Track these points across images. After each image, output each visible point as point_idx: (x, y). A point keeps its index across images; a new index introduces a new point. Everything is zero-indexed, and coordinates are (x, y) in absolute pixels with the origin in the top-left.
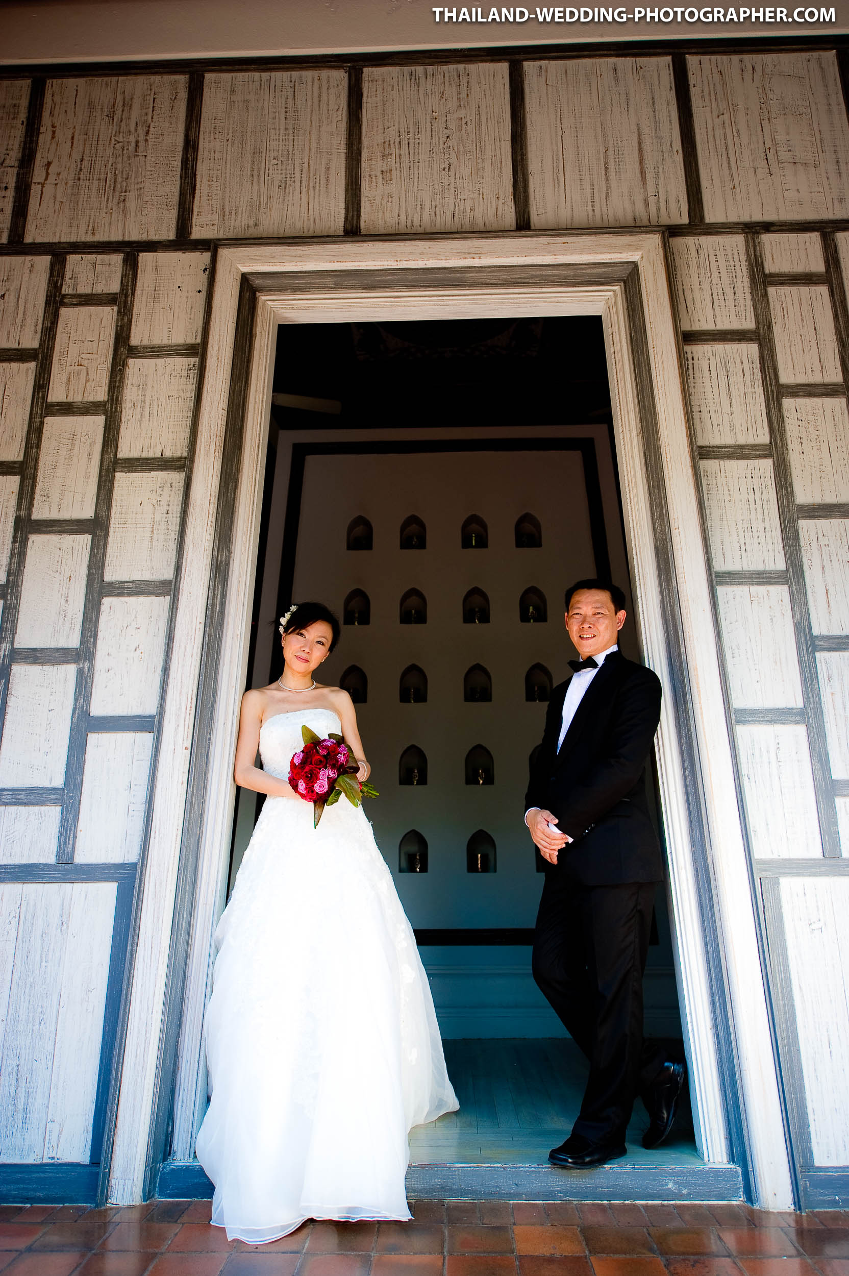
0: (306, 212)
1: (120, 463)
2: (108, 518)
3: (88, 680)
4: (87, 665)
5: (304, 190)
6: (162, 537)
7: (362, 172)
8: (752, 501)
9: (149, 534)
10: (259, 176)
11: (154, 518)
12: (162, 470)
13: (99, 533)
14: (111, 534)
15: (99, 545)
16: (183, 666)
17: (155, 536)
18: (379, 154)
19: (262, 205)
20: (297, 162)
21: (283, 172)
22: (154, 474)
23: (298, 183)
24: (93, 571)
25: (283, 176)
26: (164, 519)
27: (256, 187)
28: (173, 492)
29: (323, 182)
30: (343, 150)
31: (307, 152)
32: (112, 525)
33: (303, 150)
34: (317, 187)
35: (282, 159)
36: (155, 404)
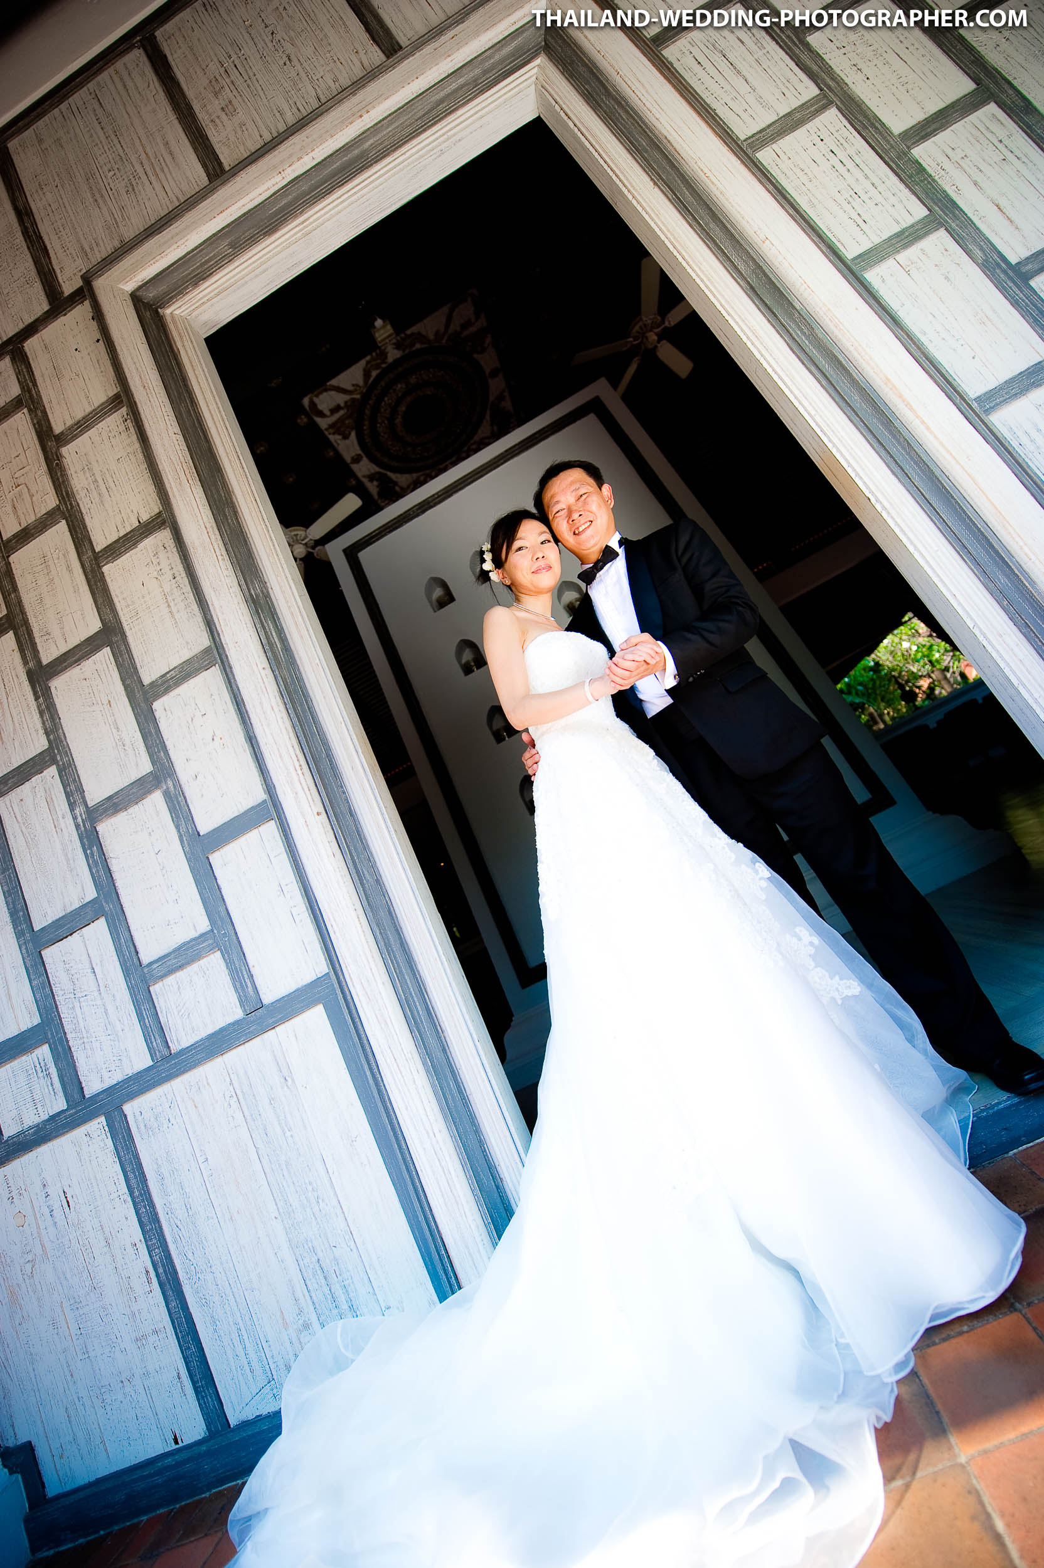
0: (165, 195)
1: (101, 556)
2: (116, 618)
3: (180, 799)
4: (170, 783)
5: (153, 179)
6: (182, 605)
7: (202, 123)
8: (838, 166)
9: (167, 610)
10: (102, 196)
11: (163, 591)
12: (146, 537)
13: (115, 639)
14: (128, 633)
15: (120, 652)
16: (268, 725)
17: (174, 609)
18: (211, 96)
19: (117, 219)
20: (134, 159)
21: (124, 177)
22: (141, 546)
23: (144, 177)
24: (128, 682)
25: (126, 180)
26: (174, 586)
27: (104, 209)
28: (170, 552)
29: (168, 159)
30: (172, 117)
31: (137, 143)
32: (125, 625)
33: (133, 144)
34: (165, 166)
35: (117, 166)
36: (108, 475)
